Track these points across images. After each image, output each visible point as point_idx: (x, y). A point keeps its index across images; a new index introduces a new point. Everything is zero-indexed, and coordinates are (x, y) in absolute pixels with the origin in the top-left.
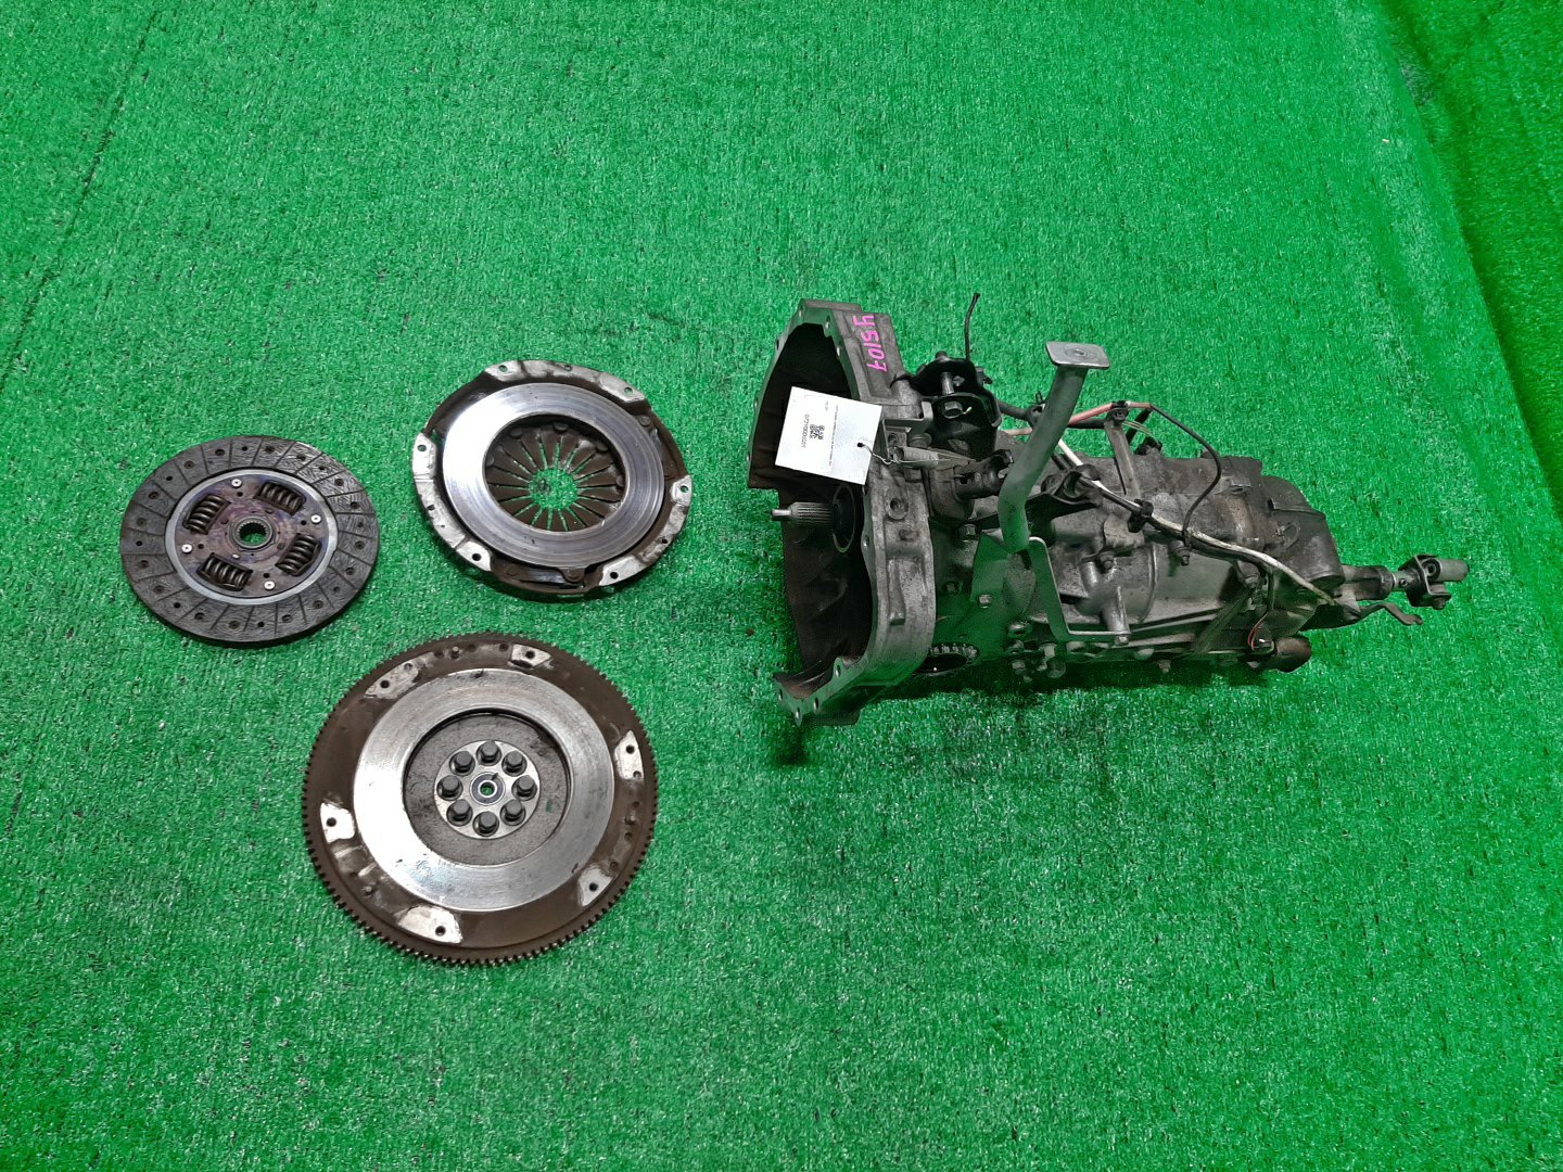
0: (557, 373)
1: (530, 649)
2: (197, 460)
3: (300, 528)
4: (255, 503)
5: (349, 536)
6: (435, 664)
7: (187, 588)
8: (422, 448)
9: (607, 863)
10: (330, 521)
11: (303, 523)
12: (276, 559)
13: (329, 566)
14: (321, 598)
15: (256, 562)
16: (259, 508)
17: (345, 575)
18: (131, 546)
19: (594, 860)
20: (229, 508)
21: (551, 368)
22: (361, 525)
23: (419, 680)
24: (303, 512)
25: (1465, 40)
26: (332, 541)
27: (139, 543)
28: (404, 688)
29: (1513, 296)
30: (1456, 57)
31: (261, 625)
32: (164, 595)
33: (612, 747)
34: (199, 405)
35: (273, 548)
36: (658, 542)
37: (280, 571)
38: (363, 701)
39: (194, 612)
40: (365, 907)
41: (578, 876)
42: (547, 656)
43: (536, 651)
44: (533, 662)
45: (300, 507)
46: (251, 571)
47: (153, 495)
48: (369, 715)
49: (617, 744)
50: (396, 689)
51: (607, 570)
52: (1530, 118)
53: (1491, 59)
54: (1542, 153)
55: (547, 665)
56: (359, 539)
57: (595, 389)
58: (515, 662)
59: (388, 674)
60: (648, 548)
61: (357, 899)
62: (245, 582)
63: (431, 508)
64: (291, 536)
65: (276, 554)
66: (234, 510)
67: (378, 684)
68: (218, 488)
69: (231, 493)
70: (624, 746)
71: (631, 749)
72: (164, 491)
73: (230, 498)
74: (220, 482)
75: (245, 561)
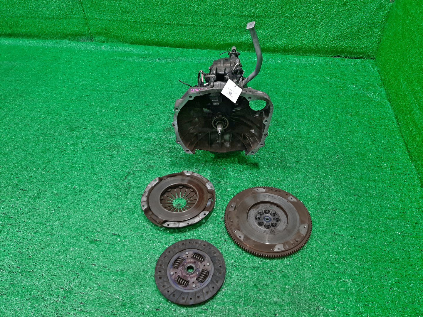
0: (147, 194)
2: (162, 284)
3: (189, 257)
4: (179, 269)
7: (207, 285)
8: (168, 225)
9: (287, 196)
11: (187, 257)
12: (200, 263)
15: (200, 268)
16: (181, 267)
20: (180, 275)
21: (145, 196)
22: (190, 242)
23: (239, 230)
24: (184, 257)
25: (86, 24)
27: (191, 299)
28: (241, 233)
29: (154, 39)
30: (89, 28)
31: (220, 266)
32: (209, 291)
36: (202, 178)
37: (203, 262)
38: (245, 242)
39: (216, 283)
40: (301, 243)
41: (290, 201)
42: (232, 204)
46: (203, 269)
47: (174, 296)
48: (249, 241)
49: (256, 192)
52: (118, 18)
53: (96, 21)
54: (128, 19)
55: (235, 203)
56: (194, 243)
57: (153, 188)
58: (234, 210)
60: (204, 180)
61: (299, 244)
62: (207, 271)
63: (188, 224)
64: (192, 260)
66: (182, 274)
67: (240, 238)
68: (173, 279)
69: (176, 275)
70: (256, 190)
71: (257, 190)
72: (173, 293)
73: (177, 275)
74: (171, 278)
75: (199, 270)
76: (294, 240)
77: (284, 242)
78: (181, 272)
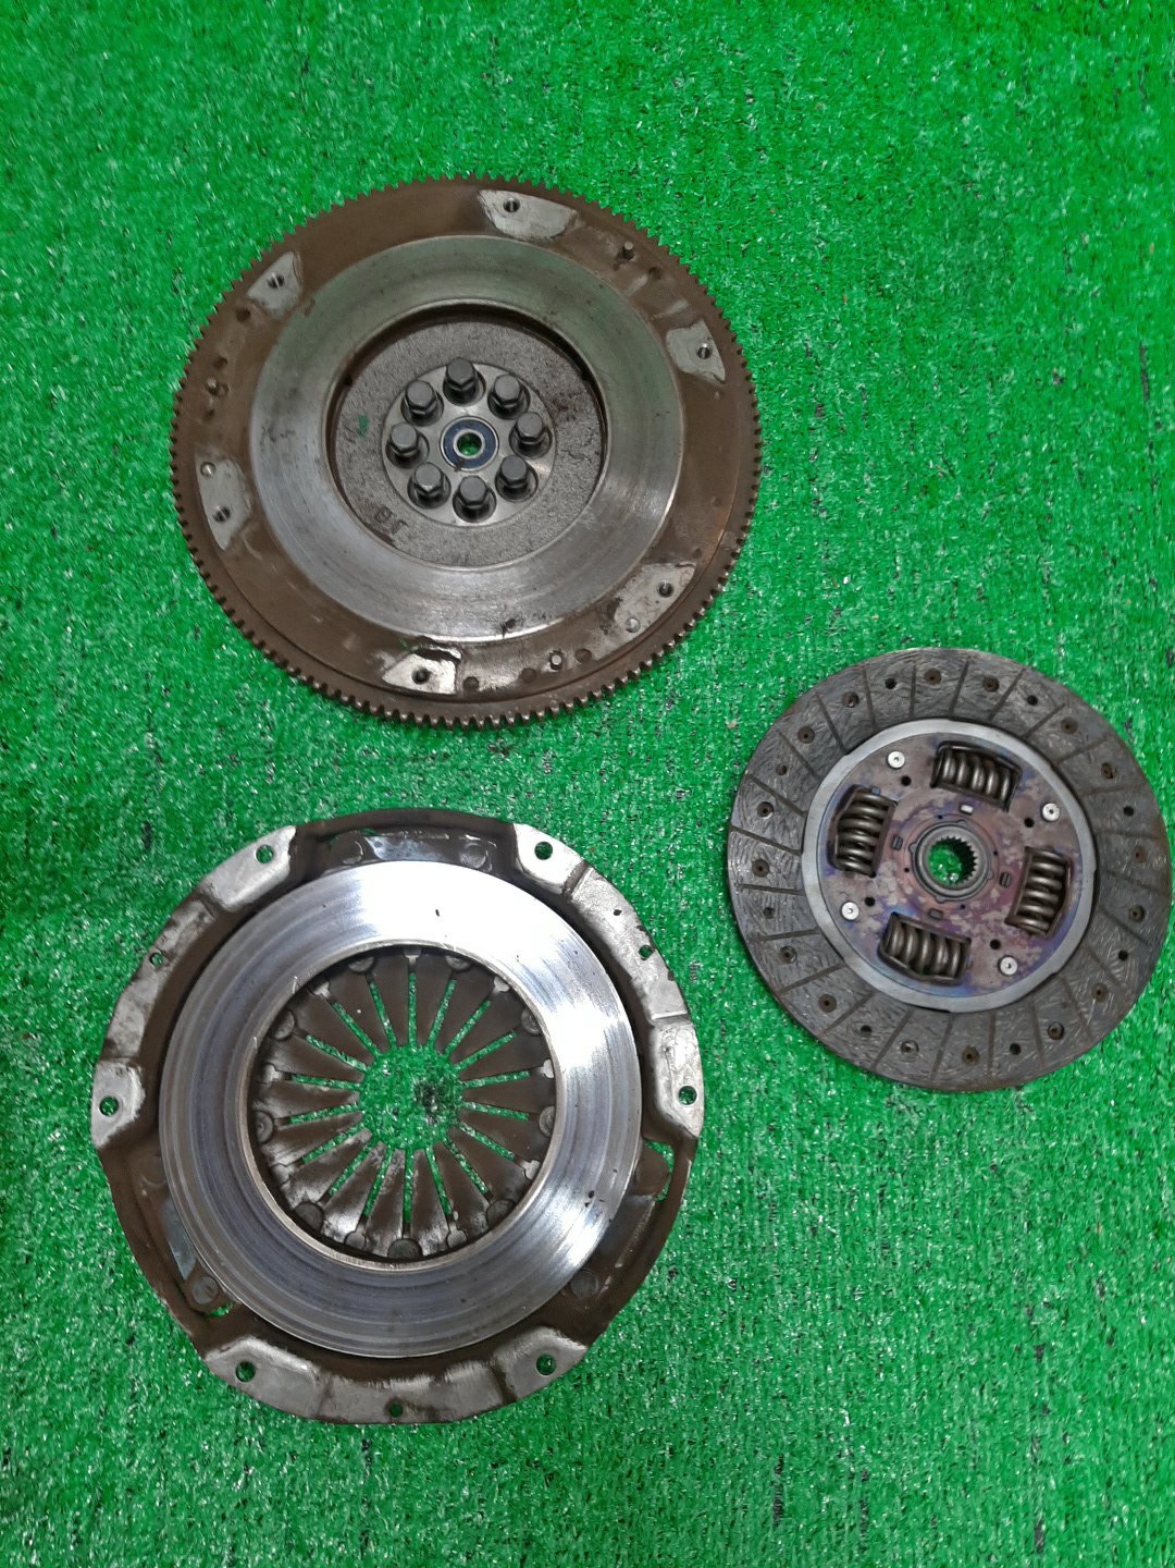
1: (423, 688)
2: (1089, 1008)
3: (874, 889)
4: (966, 927)
5: (783, 885)
6: (586, 638)
7: (1026, 738)
9: (256, 318)
10: (824, 918)
11: (870, 902)
12: (899, 815)
13: (804, 814)
14: (803, 748)
15: (930, 805)
17: (772, 800)
18: (1138, 805)
19: (277, 324)
20: (1006, 909)
22: (769, 912)
23: (612, 605)
24: (876, 926)
26: (811, 870)
27: (1129, 811)
28: (632, 586)
31: (891, 684)
32: (1056, 718)
33: (257, 514)
34: (1120, 1161)
35: (909, 836)
36: (170, 955)
37: (886, 790)
38: (698, 554)
39: (1001, 693)
41: (303, 297)
42: (391, 678)
43: (411, 685)
44: (417, 662)
45: (885, 935)
46: (933, 786)
47: (1139, 914)
48: (682, 532)
49: (246, 523)
50: (646, 584)
51: (281, 864)
55: (388, 660)
56: (765, 882)
58: (448, 657)
59: (663, 609)
60: (194, 935)
62: (938, 760)
63: (645, 953)
64: (885, 868)
65: (901, 825)
66: (997, 907)
67: (678, 590)
68: (1038, 949)
69: (1012, 941)
70: (233, 523)
71: (221, 517)
72: (1124, 927)
73: (1011, 931)
74: (1037, 965)
75: (948, 803)
76: (624, 267)
77: (649, 328)
78: (984, 911)
